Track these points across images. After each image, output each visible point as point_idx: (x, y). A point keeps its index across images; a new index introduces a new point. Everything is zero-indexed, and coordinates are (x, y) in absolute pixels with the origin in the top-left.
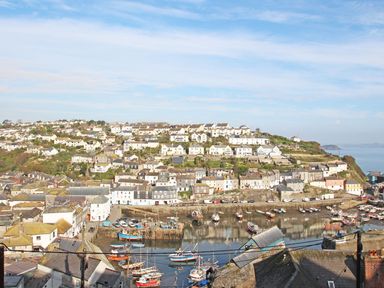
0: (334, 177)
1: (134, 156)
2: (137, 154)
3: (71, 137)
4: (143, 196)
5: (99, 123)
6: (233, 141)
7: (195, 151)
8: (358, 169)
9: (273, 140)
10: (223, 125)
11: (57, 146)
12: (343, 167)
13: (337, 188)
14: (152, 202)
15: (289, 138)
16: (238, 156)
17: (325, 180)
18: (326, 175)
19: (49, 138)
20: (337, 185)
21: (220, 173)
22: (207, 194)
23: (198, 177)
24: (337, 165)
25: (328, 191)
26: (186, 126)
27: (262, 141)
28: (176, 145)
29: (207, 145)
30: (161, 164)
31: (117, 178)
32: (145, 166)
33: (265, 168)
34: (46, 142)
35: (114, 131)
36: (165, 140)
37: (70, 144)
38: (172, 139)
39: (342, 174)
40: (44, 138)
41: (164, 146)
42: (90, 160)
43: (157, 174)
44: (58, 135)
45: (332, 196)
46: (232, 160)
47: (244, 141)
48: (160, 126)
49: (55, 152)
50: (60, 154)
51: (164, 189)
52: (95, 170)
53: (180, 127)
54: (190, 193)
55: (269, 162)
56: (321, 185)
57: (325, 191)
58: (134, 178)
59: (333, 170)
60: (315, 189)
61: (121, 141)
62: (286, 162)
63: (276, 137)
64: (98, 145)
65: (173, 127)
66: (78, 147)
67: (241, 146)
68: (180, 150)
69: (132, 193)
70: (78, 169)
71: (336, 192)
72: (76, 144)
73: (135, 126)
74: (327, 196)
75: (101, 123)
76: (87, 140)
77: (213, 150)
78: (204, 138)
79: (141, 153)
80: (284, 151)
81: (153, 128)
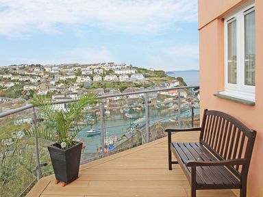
0: (173, 89)
1: (62, 84)
2: (63, 83)
3: (21, 75)
5: (37, 66)
6: (118, 72)
7: (97, 79)
9: (139, 71)
10: (111, 64)
11: (14, 81)
12: (178, 83)
13: (174, 95)
15: (148, 69)
16: (121, 80)
17: (168, 90)
18: (168, 88)
19: (7, 76)
21: (112, 90)
22: (106, 102)
24: (174, 83)
25: (170, 97)
26: (90, 65)
27: (133, 72)
28: (86, 76)
29: (103, 75)
30: (78, 87)
31: (53, 97)
32: (69, 89)
33: (137, 86)
34: (5, 79)
35: (47, 70)
36: (79, 74)
37: (22, 79)
38: (83, 73)
40: (4, 76)
41: (79, 77)
42: (35, 88)
43: (76, 93)
44: (13, 74)
45: (172, 99)
46: (118, 83)
47: (124, 72)
48: (75, 66)
49: (12, 84)
50: (16, 86)
52: (39, 93)
53: (87, 66)
55: (138, 83)
56: (166, 93)
57: (168, 97)
58: (63, 96)
59: (172, 86)
60: (163, 95)
61: (52, 76)
62: (147, 83)
63: (141, 69)
64: (39, 78)
65: (83, 66)
66: (27, 81)
67: (122, 75)
68: (88, 79)
69: (63, 105)
70: (28, 94)
71: (174, 97)
72: (25, 79)
73: (60, 67)
74: (169, 99)
75: (39, 66)
76: (32, 76)
77: (106, 78)
78: (101, 71)
79: (66, 82)
80: (145, 77)
81: (71, 67)
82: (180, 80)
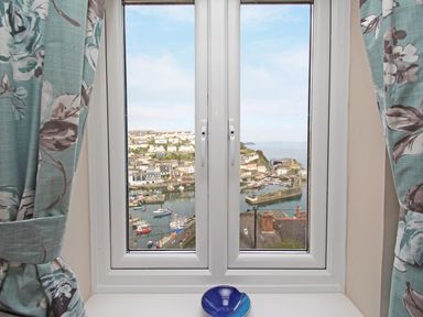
0: (251, 162)
4: (138, 179)
7: (171, 149)
8: (265, 159)
10: (188, 133)
12: (257, 157)
13: (252, 169)
14: (145, 182)
17: (246, 164)
18: (247, 161)
20: (253, 167)
21: (186, 163)
22: (179, 175)
23: (174, 165)
24: (253, 155)
25: (248, 171)
26: (165, 133)
28: (159, 145)
29: (178, 145)
30: (150, 158)
32: (139, 160)
36: (152, 142)
38: (157, 142)
39: (256, 161)
41: (151, 146)
43: (147, 165)
45: (250, 173)
48: (148, 133)
51: (152, 174)
53: (161, 134)
54: (168, 176)
56: (245, 167)
57: (246, 171)
59: (251, 159)
60: (242, 169)
65: (157, 134)
68: (161, 149)
71: (252, 171)
74: (247, 173)
77: (182, 148)
78: (176, 141)
79: (136, 152)
81: (144, 134)
82: (260, 153)
